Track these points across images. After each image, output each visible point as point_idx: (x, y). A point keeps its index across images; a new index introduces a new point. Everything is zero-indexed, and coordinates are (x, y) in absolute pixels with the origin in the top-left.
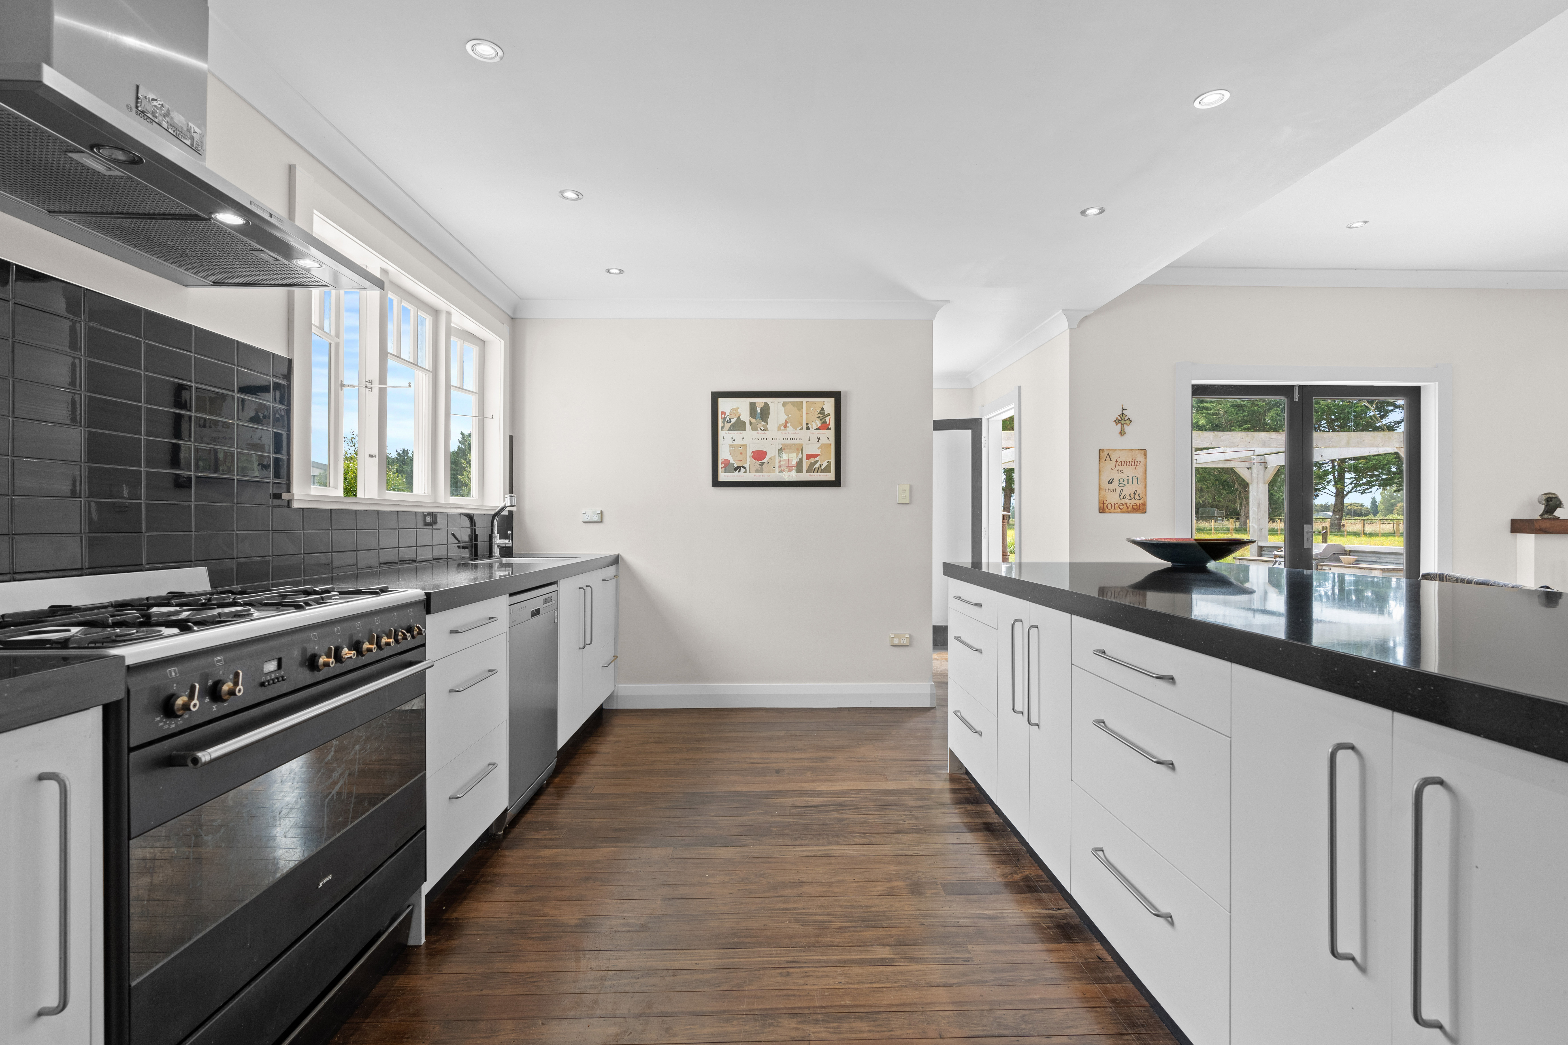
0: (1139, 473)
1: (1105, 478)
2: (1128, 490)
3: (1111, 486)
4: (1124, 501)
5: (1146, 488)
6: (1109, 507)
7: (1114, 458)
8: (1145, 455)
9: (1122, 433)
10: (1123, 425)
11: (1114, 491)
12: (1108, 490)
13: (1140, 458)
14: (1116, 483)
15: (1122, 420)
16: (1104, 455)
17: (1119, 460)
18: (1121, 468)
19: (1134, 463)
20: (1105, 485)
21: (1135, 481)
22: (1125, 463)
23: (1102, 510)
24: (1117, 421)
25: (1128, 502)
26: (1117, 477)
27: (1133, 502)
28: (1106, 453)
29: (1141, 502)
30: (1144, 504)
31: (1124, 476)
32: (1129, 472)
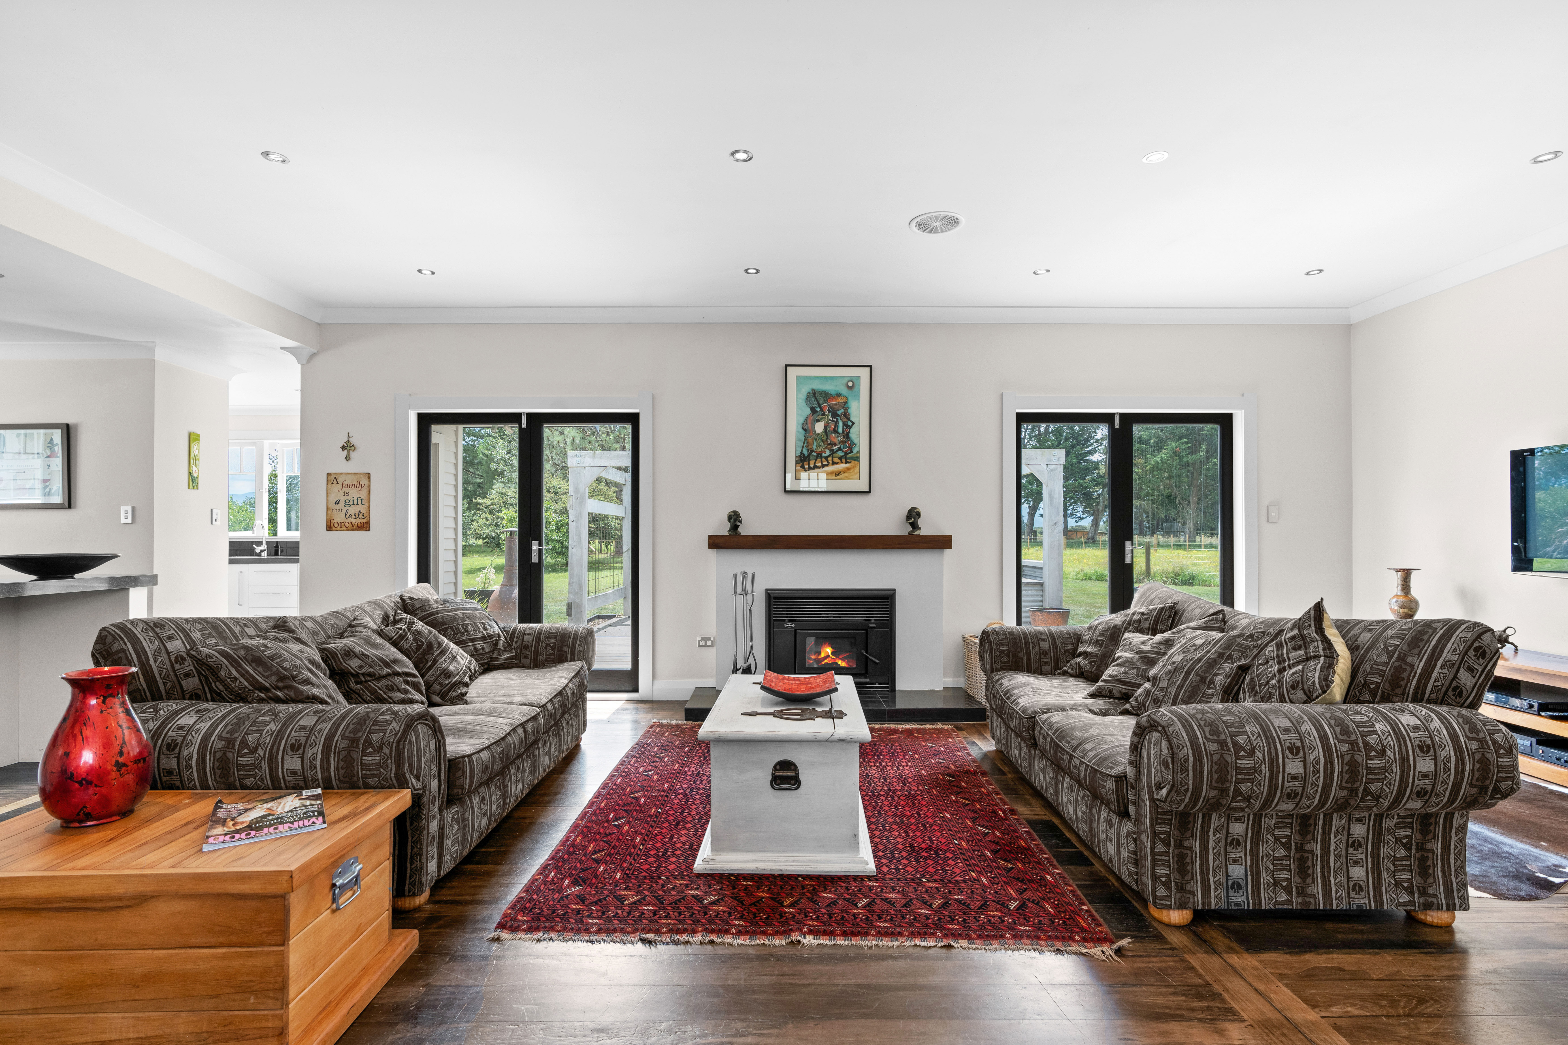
0: (363, 494)
1: (333, 499)
2: (353, 510)
3: (338, 507)
4: (349, 520)
5: (369, 508)
6: (336, 525)
7: (340, 480)
8: (369, 478)
9: (348, 458)
10: (348, 451)
11: (340, 511)
12: (335, 510)
13: (364, 481)
14: (342, 503)
15: (348, 447)
16: (332, 479)
17: (345, 483)
18: (347, 490)
19: (359, 486)
20: (332, 506)
21: (360, 502)
22: (351, 486)
23: (329, 528)
24: (343, 448)
25: (353, 520)
26: (343, 499)
27: (358, 521)
28: (333, 477)
29: (365, 520)
30: (368, 523)
31: (349, 497)
32: (354, 494)
